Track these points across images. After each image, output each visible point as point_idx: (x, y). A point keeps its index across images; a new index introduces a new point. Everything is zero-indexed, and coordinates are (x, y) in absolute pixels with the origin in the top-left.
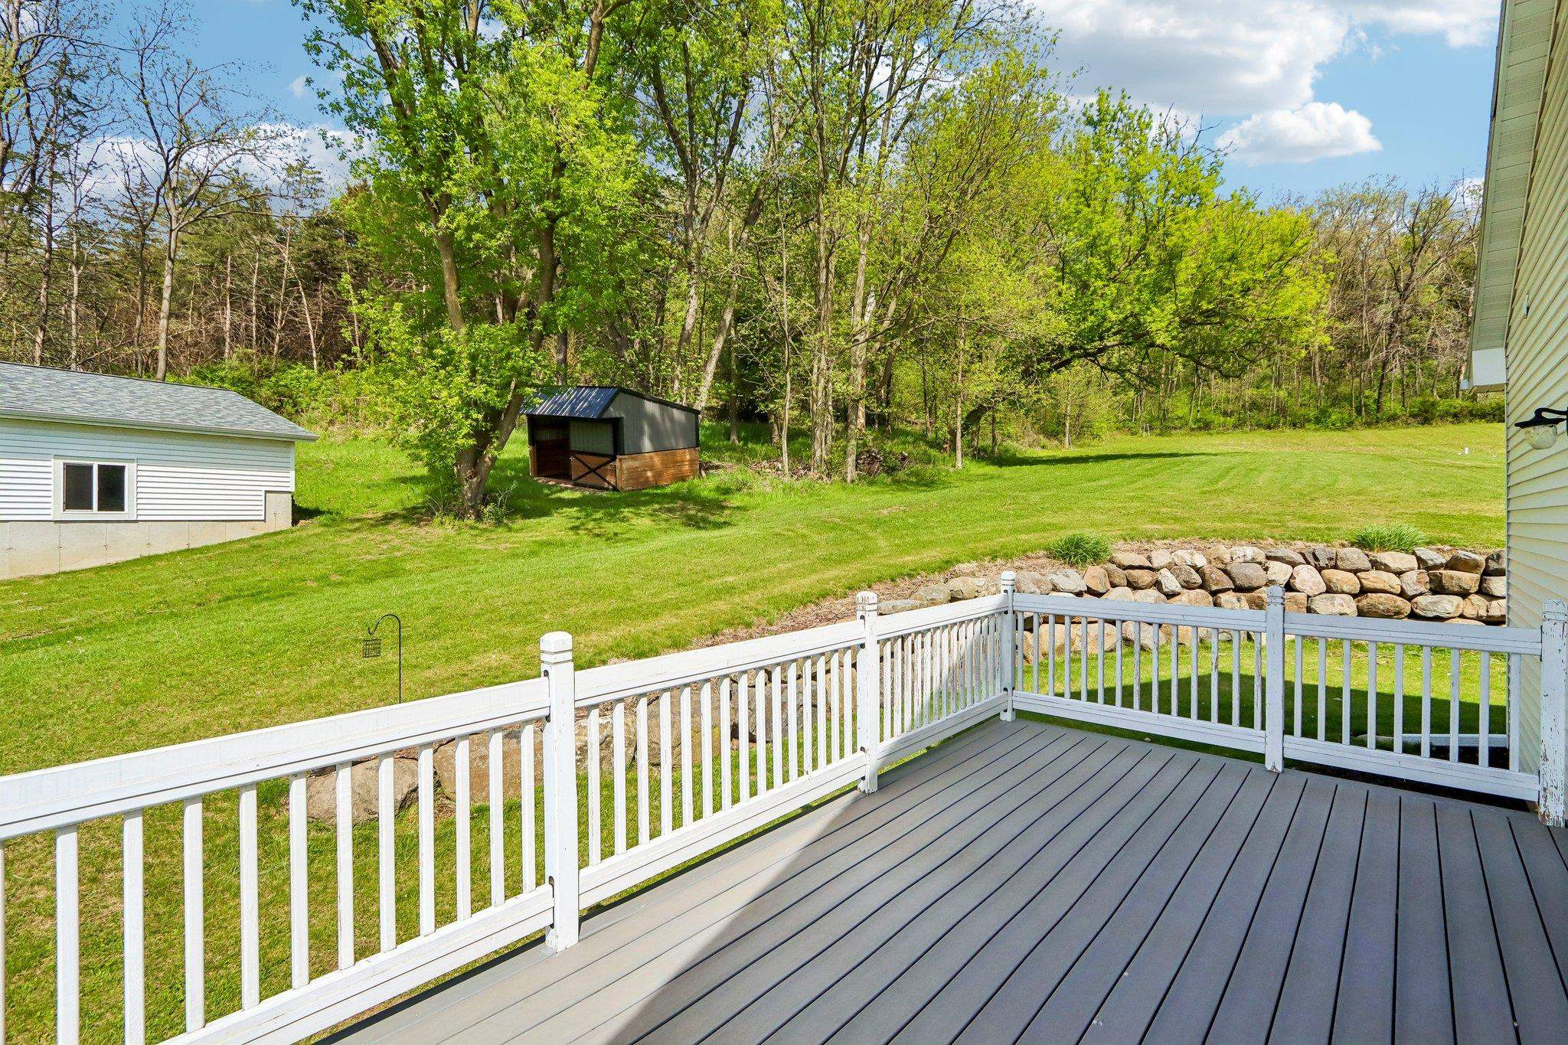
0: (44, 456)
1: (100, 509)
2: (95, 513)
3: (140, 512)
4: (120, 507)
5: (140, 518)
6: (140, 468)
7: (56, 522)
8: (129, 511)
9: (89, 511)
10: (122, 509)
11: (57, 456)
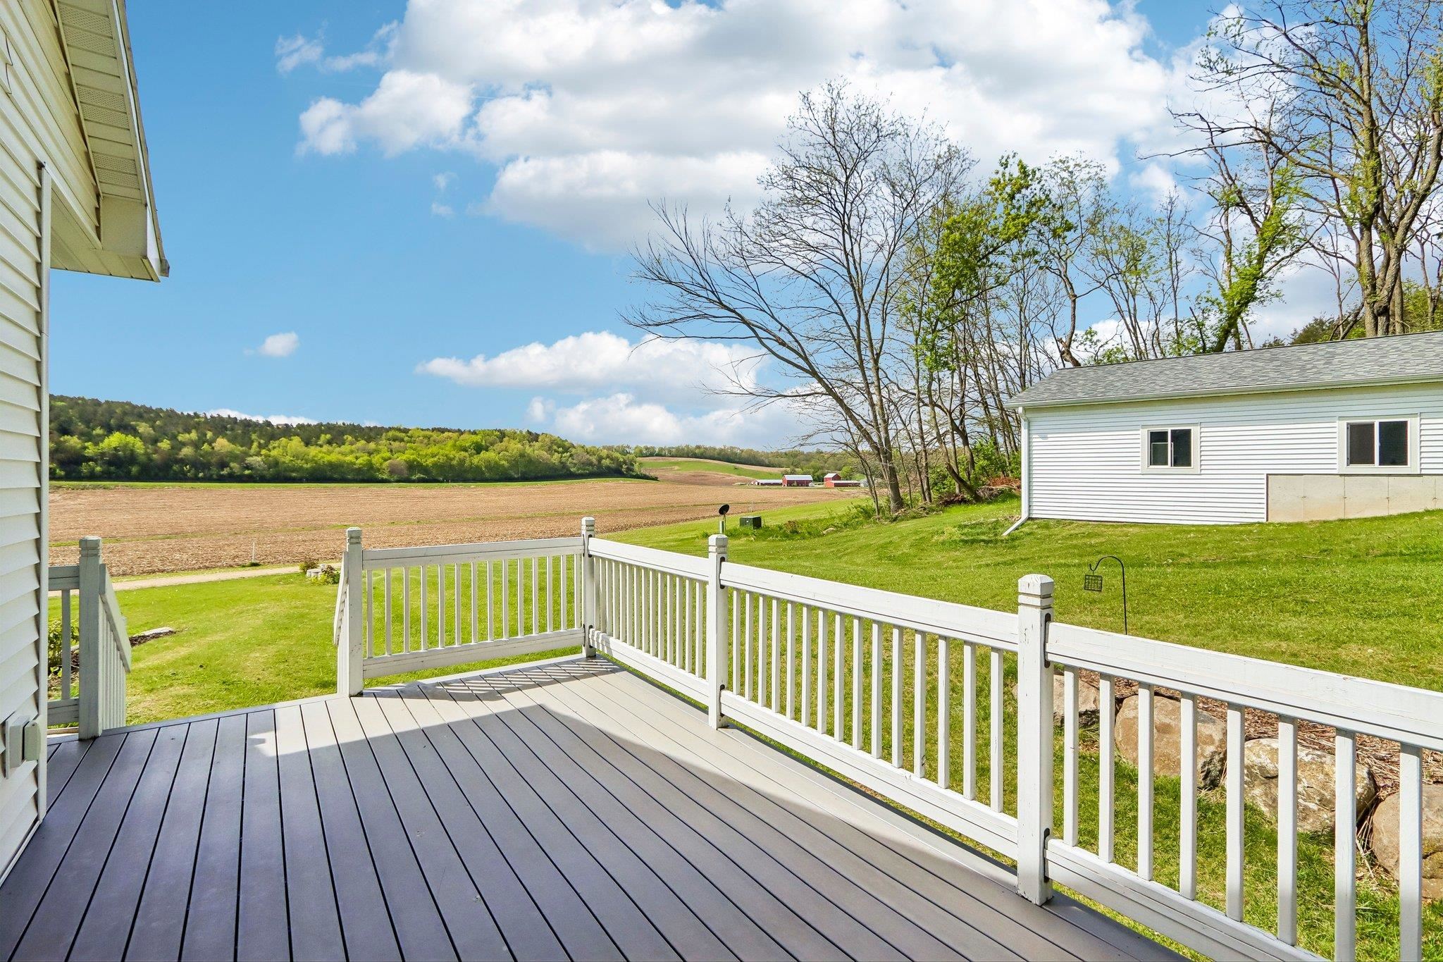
0: (1330, 419)
1: (1382, 462)
2: (1376, 468)
3: (1423, 466)
4: (1403, 461)
5: (1423, 472)
6: (1423, 421)
7: (1341, 475)
8: (1413, 465)
9: (1371, 466)
10: (1404, 462)
11: (1341, 418)
